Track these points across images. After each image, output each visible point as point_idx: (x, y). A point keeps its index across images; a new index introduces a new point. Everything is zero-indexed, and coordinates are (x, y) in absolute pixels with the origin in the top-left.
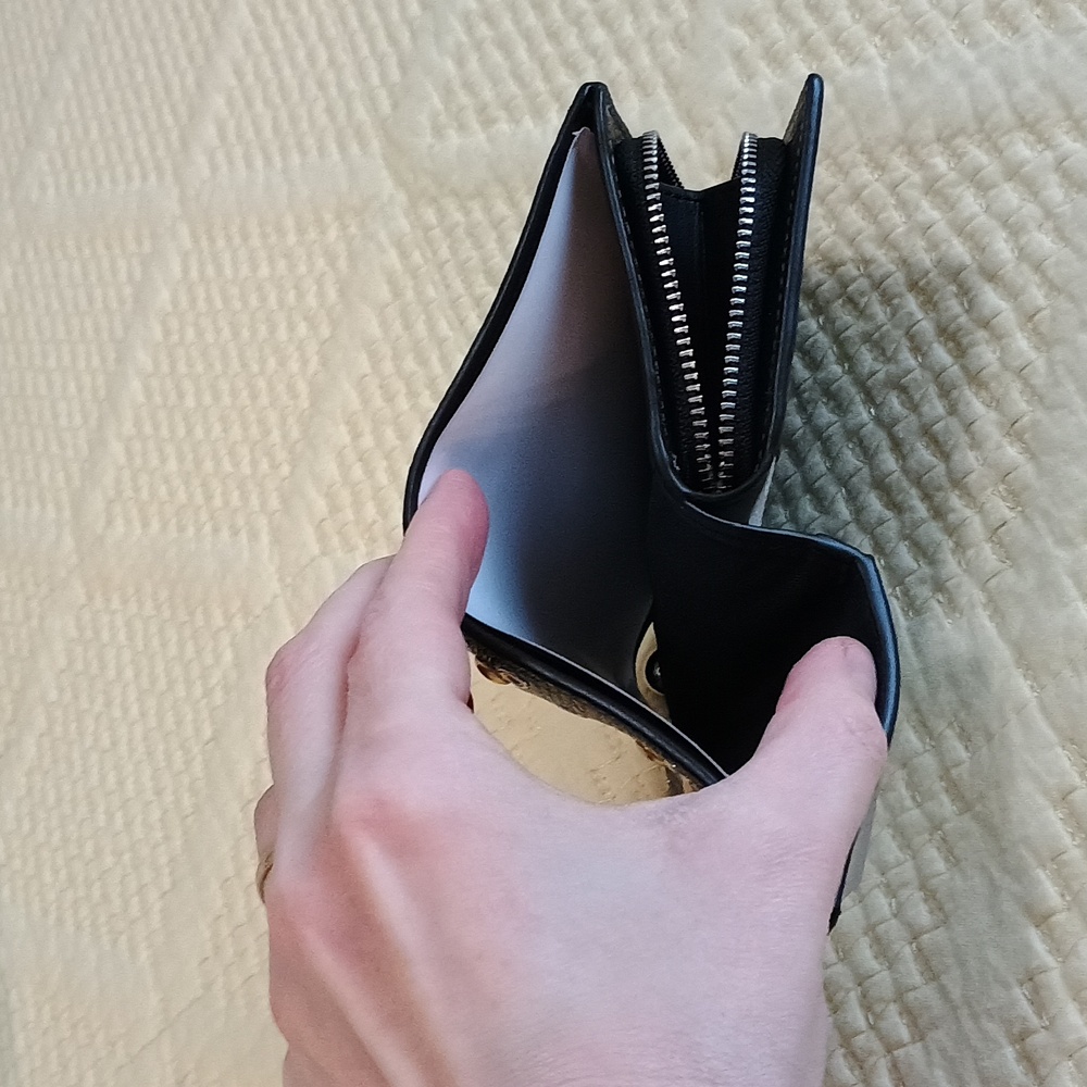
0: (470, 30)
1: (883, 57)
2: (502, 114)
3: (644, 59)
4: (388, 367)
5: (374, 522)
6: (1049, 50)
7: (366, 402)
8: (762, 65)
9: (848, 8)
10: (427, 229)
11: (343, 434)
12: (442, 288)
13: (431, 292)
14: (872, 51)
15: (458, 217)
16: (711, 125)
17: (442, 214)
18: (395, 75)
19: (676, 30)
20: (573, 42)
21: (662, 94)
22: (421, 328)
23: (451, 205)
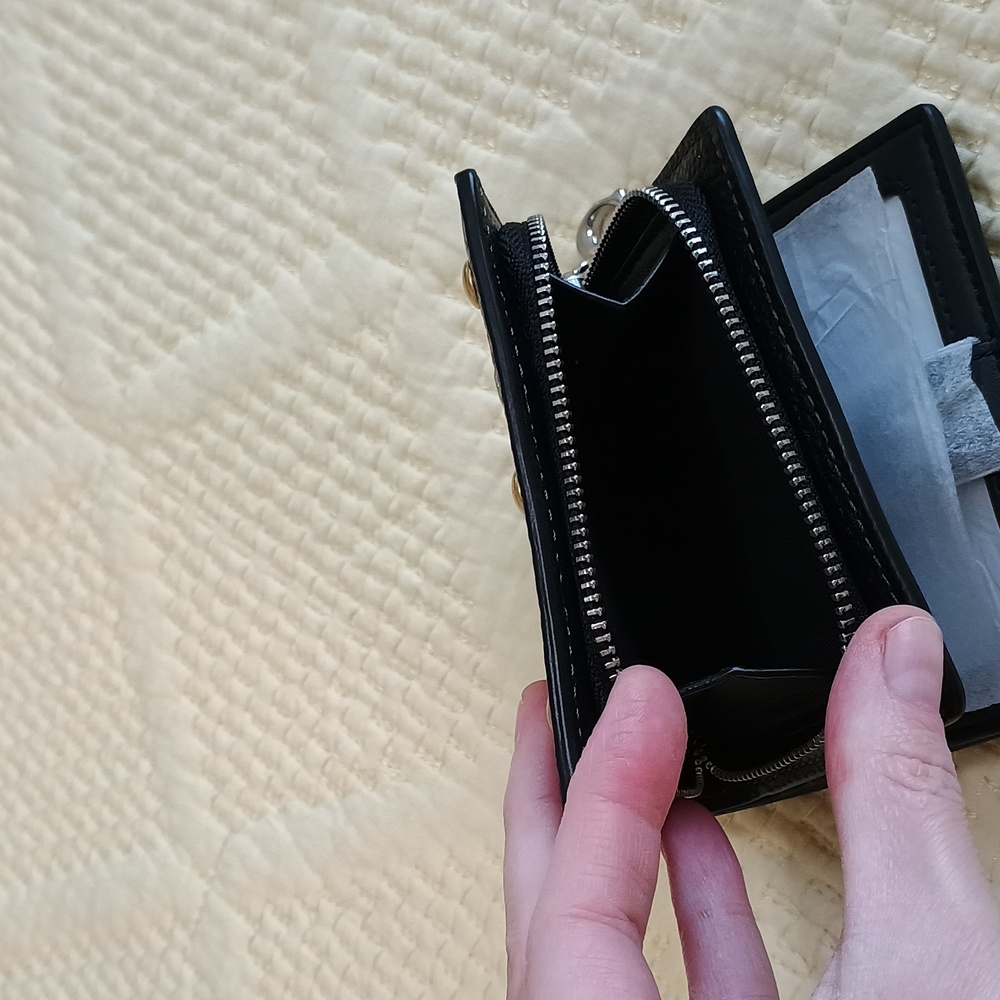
0: (98, 262)
1: (559, 104)
2: (181, 329)
3: (302, 213)
4: (198, 621)
5: (270, 778)
6: (730, 23)
7: (195, 665)
8: (433, 165)
9: (494, 73)
10: (165, 472)
11: (188, 707)
12: (213, 522)
13: (203, 530)
14: (545, 105)
15: (190, 446)
16: (410, 247)
17: (172, 451)
18: (44, 337)
19: (320, 169)
20: (216, 229)
21: (341, 238)
22: (213, 570)
23: (177, 438)
